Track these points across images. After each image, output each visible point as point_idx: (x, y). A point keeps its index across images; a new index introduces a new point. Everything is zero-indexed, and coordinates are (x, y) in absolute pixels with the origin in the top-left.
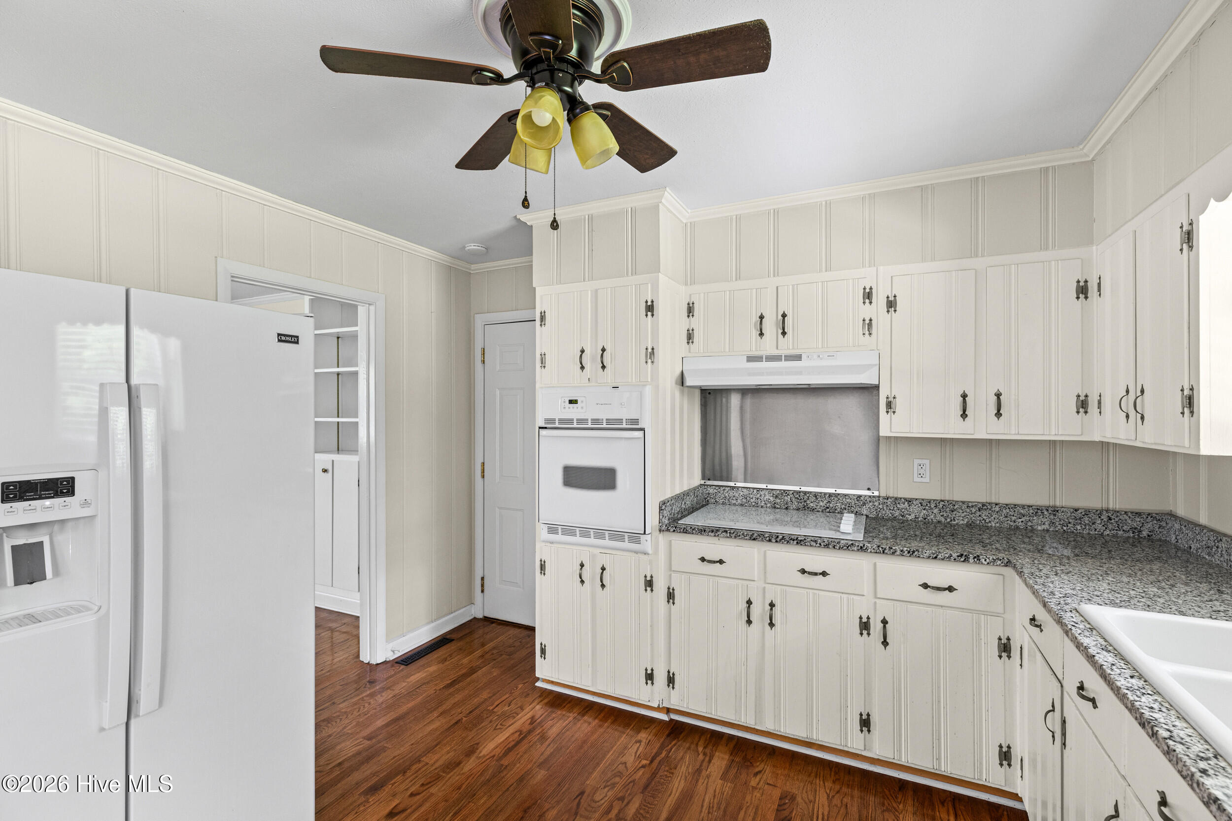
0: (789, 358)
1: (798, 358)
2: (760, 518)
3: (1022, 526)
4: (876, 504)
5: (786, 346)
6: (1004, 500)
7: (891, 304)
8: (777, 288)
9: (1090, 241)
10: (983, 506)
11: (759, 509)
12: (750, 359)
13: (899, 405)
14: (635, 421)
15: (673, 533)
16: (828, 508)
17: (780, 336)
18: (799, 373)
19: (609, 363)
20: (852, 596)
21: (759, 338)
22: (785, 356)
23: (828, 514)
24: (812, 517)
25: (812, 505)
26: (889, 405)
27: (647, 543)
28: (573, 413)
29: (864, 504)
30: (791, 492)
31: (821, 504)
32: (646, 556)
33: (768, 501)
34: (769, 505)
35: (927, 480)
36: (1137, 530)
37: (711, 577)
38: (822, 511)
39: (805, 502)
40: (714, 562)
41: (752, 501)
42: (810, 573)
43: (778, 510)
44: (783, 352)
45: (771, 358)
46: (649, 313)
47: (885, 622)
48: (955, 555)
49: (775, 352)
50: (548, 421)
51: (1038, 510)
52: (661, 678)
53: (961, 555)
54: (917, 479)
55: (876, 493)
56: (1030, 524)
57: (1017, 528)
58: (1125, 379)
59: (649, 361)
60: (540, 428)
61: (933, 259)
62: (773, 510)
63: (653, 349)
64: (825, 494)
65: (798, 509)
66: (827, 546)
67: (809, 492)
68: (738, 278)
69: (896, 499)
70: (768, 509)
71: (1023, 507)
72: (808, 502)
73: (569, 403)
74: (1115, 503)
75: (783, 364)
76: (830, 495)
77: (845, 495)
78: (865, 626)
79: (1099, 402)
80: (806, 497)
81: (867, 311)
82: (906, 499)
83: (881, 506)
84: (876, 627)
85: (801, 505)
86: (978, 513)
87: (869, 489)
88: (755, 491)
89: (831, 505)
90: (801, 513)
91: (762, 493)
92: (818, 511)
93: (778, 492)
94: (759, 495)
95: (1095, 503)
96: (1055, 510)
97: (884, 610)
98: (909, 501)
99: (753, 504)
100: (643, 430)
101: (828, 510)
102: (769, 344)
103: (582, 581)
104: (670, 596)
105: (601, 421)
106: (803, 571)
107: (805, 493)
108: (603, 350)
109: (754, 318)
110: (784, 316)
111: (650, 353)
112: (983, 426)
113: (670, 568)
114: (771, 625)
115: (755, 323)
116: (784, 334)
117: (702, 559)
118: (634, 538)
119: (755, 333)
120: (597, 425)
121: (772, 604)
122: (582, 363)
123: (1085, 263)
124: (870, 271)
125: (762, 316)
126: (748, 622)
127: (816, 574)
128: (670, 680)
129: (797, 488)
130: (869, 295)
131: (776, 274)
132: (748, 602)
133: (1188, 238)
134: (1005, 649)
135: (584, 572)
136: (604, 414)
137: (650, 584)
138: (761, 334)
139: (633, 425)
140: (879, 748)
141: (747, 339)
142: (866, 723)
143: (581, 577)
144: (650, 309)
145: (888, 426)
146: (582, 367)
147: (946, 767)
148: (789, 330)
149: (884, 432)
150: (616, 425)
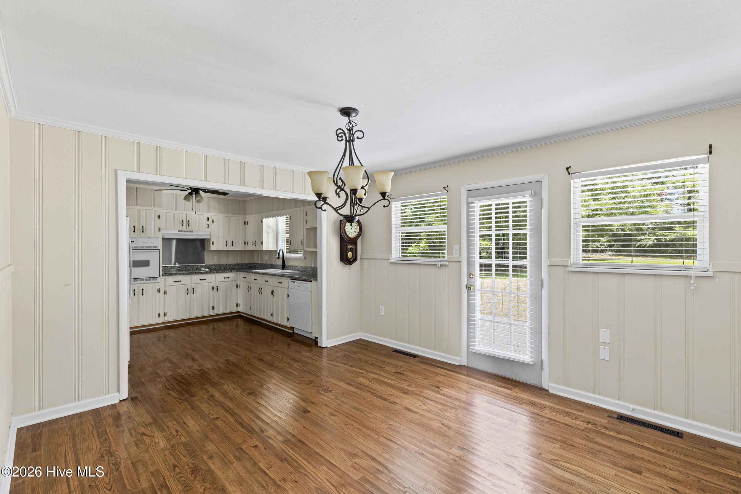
0: (190, 232)
1: (192, 232)
4: (205, 266)
5: (189, 229)
6: (230, 263)
7: (213, 221)
8: (187, 214)
9: (246, 215)
10: (227, 265)
12: (180, 231)
13: (215, 243)
14: (156, 247)
15: (168, 276)
17: (188, 226)
18: (192, 235)
19: (145, 231)
20: (211, 283)
25: (189, 268)
26: (213, 243)
27: (159, 280)
28: (133, 245)
29: (203, 266)
31: (192, 268)
32: (158, 283)
35: (215, 260)
36: (250, 266)
37: (177, 285)
38: (192, 270)
40: (178, 281)
44: (188, 230)
45: (185, 231)
47: (217, 287)
49: (186, 230)
51: (236, 265)
52: (162, 315)
53: (231, 271)
54: (213, 260)
55: (206, 264)
58: (252, 240)
61: (221, 213)
66: (206, 273)
68: (176, 210)
69: (209, 265)
71: (233, 264)
74: (247, 262)
75: (188, 233)
76: (194, 266)
77: (198, 265)
78: (213, 288)
79: (247, 243)
81: (208, 222)
84: (215, 288)
85: (186, 269)
87: (204, 264)
89: (194, 268)
93: (180, 266)
95: (244, 262)
96: (238, 264)
97: (217, 284)
98: (212, 265)
100: (159, 249)
102: (185, 228)
103: (134, 295)
104: (165, 293)
105: (144, 247)
106: (200, 280)
107: (187, 266)
108: (143, 227)
109: (181, 221)
110: (189, 221)
111: (159, 229)
112: (230, 248)
113: (165, 285)
114: (193, 293)
115: (181, 222)
116: (189, 226)
117: (175, 281)
118: (155, 278)
119: (181, 225)
120: (142, 248)
121: (193, 289)
122: (134, 230)
123: (245, 218)
124: (209, 214)
125: (183, 221)
126: (188, 294)
127: (203, 280)
128: (165, 315)
129: (185, 265)
130: (208, 219)
131: (186, 211)
132: (188, 289)
133: (262, 221)
134: (237, 286)
135: (135, 292)
136: (145, 245)
137: (159, 291)
138: (183, 225)
139: (155, 248)
140: (216, 312)
141: (178, 226)
142: (213, 308)
143: (134, 293)
144: (159, 217)
145: (212, 248)
146: (134, 232)
147: (228, 311)
148: (190, 225)
149: (212, 249)
150: (149, 248)
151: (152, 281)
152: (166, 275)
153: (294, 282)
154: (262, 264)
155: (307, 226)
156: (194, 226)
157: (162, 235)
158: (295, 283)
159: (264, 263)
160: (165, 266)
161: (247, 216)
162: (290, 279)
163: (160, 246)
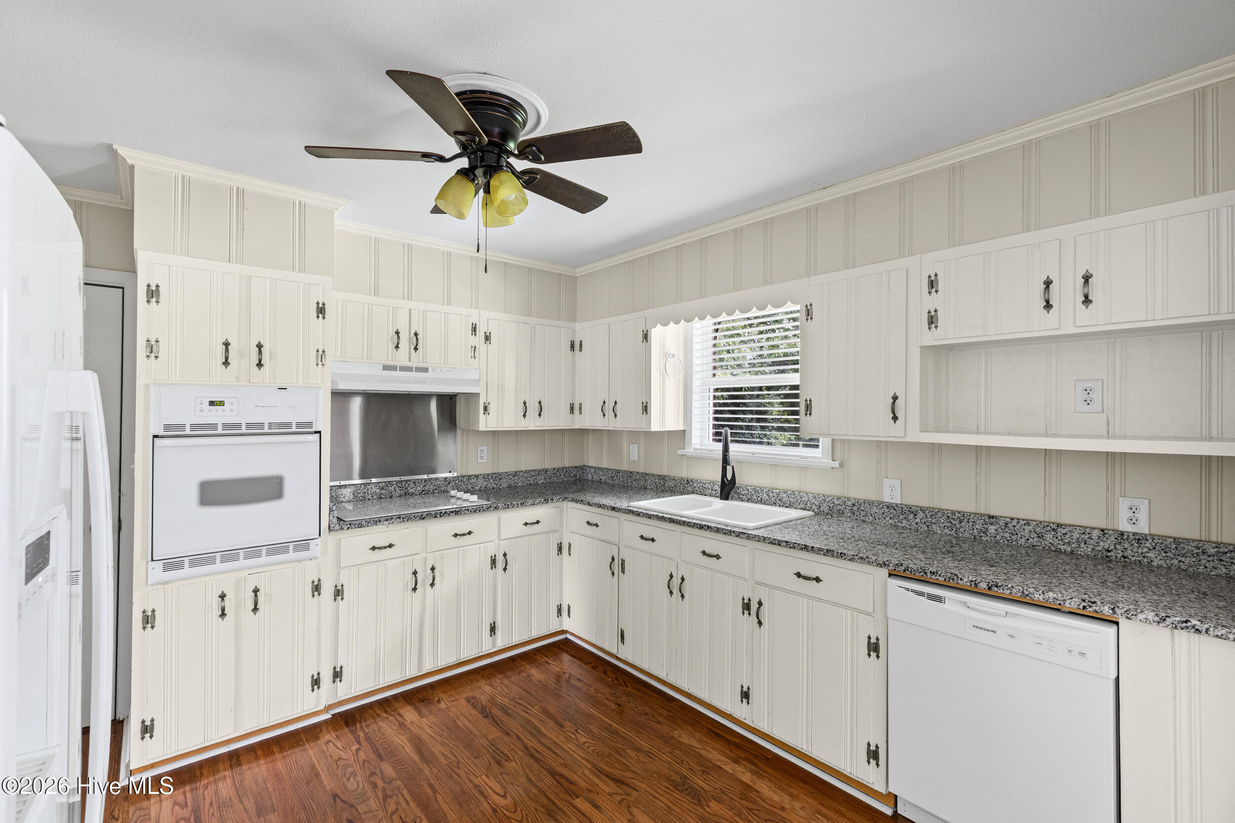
0: (419, 370)
1: (426, 370)
2: (368, 510)
3: (532, 482)
4: (457, 482)
5: (417, 360)
6: (523, 469)
7: (487, 338)
8: (410, 310)
9: (575, 320)
10: (516, 474)
11: (367, 502)
12: (386, 368)
13: (492, 409)
14: (309, 424)
15: (348, 531)
16: (424, 491)
17: (413, 351)
18: (424, 382)
19: (267, 361)
20: (486, 544)
21: (395, 350)
22: (416, 368)
23: (424, 496)
24: (411, 501)
25: (411, 490)
26: (485, 409)
27: (316, 547)
28: (217, 416)
29: (449, 483)
30: (395, 483)
31: (419, 488)
32: (313, 561)
33: (375, 493)
34: (375, 497)
35: (485, 460)
36: (575, 476)
37: (379, 563)
38: (420, 494)
39: (406, 488)
40: (385, 547)
41: (359, 495)
42: (461, 535)
43: (383, 500)
44: (414, 364)
45: (403, 369)
46: (320, 315)
47: (504, 555)
48: (542, 500)
49: (407, 364)
50: (167, 427)
51: (539, 472)
52: (326, 678)
53: (545, 500)
54: (480, 461)
55: (455, 475)
56: (536, 481)
57: (531, 484)
58: (603, 397)
59: (320, 363)
60: (155, 436)
61: (511, 313)
62: (379, 500)
63: (324, 352)
64: (422, 480)
65: (400, 496)
67: (409, 480)
68: (376, 293)
69: (469, 476)
70: (375, 501)
71: (533, 471)
72: (409, 488)
73: (210, 405)
74: (567, 464)
75: (413, 374)
76: (426, 480)
77: (436, 479)
78: (494, 562)
79: (580, 408)
80: (407, 485)
81: (473, 341)
82: (475, 476)
83: (460, 484)
84: (500, 560)
85: (403, 492)
86: (513, 478)
87: (450, 472)
88: (363, 486)
89: (426, 488)
90: (403, 500)
91: (369, 487)
92: (417, 495)
93: (384, 484)
94: (366, 490)
95: (558, 465)
96: (546, 471)
97: (504, 546)
98: (477, 476)
99: (361, 498)
100: (319, 432)
101: (424, 492)
102: (402, 357)
103: (223, 615)
104: (338, 593)
105: (261, 425)
106: (456, 535)
107: (406, 481)
108: (260, 346)
109: (392, 333)
110: (416, 334)
111: (321, 356)
112: (532, 423)
113: (338, 566)
114: (432, 585)
115: (392, 337)
116: (416, 349)
117: (374, 548)
118: (303, 545)
119: (391, 346)
120: (255, 429)
121: (433, 569)
122: (227, 359)
123: (574, 331)
124: (475, 312)
125: (397, 333)
126: (415, 589)
127: (464, 535)
128: (337, 675)
129: (398, 479)
130: (474, 329)
131: (410, 298)
132: (415, 573)
133: (646, 337)
134: (560, 549)
135: (227, 603)
136: (266, 417)
137: (317, 588)
138: (397, 347)
139: (306, 428)
140: (501, 641)
141: (384, 352)
142: (493, 629)
143: (223, 610)
144: (321, 311)
145: (485, 423)
146: (226, 363)
147: (535, 634)
148: (420, 347)
149: (482, 427)
150: (282, 429)
151: (292, 555)
152: (342, 529)
153: (938, 599)
154: (618, 471)
155: (932, 338)
156: (431, 353)
157: (332, 381)
158: (946, 605)
159: (625, 467)
160: (337, 483)
161: (578, 326)
162: (884, 572)
163: (324, 423)
